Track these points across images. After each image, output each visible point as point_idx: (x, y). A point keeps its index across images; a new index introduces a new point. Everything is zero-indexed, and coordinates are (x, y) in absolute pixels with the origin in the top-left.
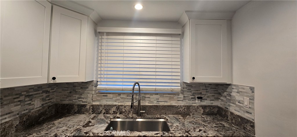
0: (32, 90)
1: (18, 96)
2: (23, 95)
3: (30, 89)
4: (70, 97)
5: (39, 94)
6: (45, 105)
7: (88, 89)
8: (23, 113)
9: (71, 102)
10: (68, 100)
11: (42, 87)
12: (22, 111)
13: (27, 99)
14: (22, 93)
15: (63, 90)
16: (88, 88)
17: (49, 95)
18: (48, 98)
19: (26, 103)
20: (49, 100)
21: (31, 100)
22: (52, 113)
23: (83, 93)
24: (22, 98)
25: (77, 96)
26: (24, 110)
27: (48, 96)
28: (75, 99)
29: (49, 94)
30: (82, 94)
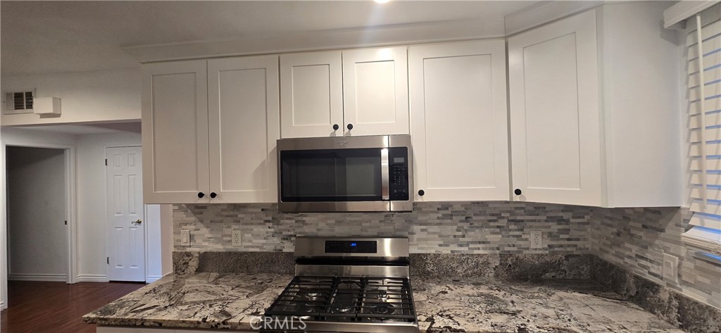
0: (522, 211)
1: (495, 218)
2: (503, 218)
3: (516, 208)
4: (619, 246)
5: (539, 221)
6: (556, 249)
7: (662, 235)
8: (507, 249)
9: (621, 262)
10: (613, 255)
11: (545, 208)
12: (504, 245)
13: (512, 227)
14: (503, 215)
15: (603, 223)
16: (663, 231)
17: (569, 230)
18: (567, 236)
19: (511, 233)
20: (568, 240)
21: (522, 230)
22: (580, 274)
23: (651, 244)
24: (503, 223)
25: (635, 250)
26: (509, 246)
27: (567, 231)
28: (630, 257)
29: (567, 227)
30: (646, 248)
